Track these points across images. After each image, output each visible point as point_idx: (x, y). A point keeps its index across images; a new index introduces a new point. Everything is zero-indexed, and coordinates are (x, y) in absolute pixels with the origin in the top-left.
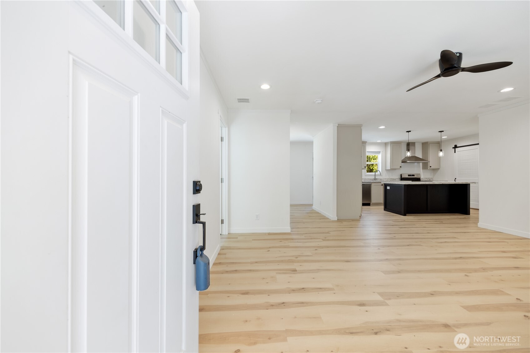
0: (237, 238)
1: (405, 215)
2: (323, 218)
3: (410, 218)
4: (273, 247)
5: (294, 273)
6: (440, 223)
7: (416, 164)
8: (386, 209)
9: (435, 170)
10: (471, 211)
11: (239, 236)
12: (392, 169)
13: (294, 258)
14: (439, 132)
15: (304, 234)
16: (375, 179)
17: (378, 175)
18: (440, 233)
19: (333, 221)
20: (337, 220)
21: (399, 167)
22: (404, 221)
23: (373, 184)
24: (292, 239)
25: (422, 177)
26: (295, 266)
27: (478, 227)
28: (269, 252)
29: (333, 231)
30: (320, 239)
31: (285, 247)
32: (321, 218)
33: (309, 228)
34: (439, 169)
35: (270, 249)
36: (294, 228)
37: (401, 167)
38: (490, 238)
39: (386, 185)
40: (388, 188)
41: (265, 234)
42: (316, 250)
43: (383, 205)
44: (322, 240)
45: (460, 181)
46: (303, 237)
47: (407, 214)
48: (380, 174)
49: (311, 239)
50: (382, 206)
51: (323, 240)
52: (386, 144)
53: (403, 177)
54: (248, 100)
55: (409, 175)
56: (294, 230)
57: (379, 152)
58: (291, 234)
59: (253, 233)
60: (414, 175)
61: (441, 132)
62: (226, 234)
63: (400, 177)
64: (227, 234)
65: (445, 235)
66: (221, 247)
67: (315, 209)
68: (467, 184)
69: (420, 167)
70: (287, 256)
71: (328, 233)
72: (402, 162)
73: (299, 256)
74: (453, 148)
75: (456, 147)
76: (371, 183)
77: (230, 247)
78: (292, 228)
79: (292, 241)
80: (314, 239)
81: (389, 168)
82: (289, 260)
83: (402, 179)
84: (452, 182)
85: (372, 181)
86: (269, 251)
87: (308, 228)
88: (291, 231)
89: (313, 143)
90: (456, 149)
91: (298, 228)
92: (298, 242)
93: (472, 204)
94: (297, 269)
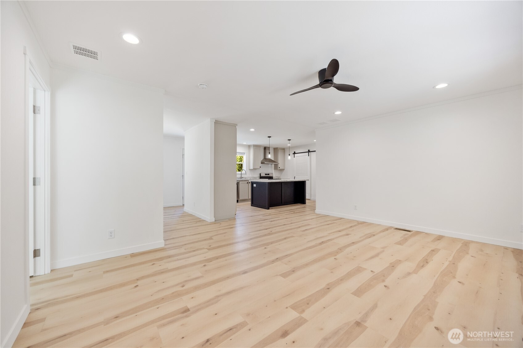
0: (72, 276)
1: (268, 209)
2: (200, 220)
3: (272, 211)
4: (143, 278)
5: (187, 316)
6: (294, 213)
7: (270, 165)
8: (253, 204)
9: (282, 170)
10: (307, 201)
11: (75, 271)
12: (255, 169)
13: (179, 289)
14: (288, 140)
15: (183, 245)
16: (241, 178)
17: (244, 174)
18: (298, 222)
19: (211, 223)
20: (214, 221)
21: (259, 167)
22: (270, 215)
23: (240, 182)
24: (169, 257)
25: (274, 176)
26: (186, 302)
27: (315, 213)
28: (137, 288)
29: (215, 236)
30: (204, 248)
31: (162, 272)
32: (197, 221)
33: (187, 236)
34: (284, 169)
35: (139, 283)
36: (167, 240)
37: (260, 167)
38: (326, 221)
39: (252, 183)
40: (255, 185)
41: (125, 257)
42: (205, 265)
43: (251, 200)
44: (206, 250)
45: (299, 179)
46: (182, 250)
47: (270, 208)
48: (246, 173)
49: (194, 251)
50: (249, 201)
51: (209, 249)
52: (249, 146)
53: (262, 175)
54: (95, 53)
55: (266, 174)
56: (168, 242)
57: (244, 153)
58: (166, 249)
59: (103, 260)
60: (269, 174)
61: (289, 140)
62: (46, 273)
63: (259, 176)
64: (48, 271)
65: (303, 224)
66: (32, 305)
67: (187, 212)
68: (304, 181)
69: (272, 168)
70: (168, 288)
71: (211, 238)
72: (261, 163)
73: (186, 281)
74: (293, 154)
75: (295, 153)
76: (239, 181)
77: (54, 299)
78: (165, 240)
79: (170, 259)
80: (198, 250)
81: (252, 168)
82: (173, 293)
83: (261, 177)
84: (293, 180)
85: (239, 180)
86: (137, 286)
87: (185, 236)
88: (165, 245)
89: (184, 138)
90: (295, 154)
91: (173, 238)
92: (178, 260)
93: (307, 196)
94: (189, 307)
